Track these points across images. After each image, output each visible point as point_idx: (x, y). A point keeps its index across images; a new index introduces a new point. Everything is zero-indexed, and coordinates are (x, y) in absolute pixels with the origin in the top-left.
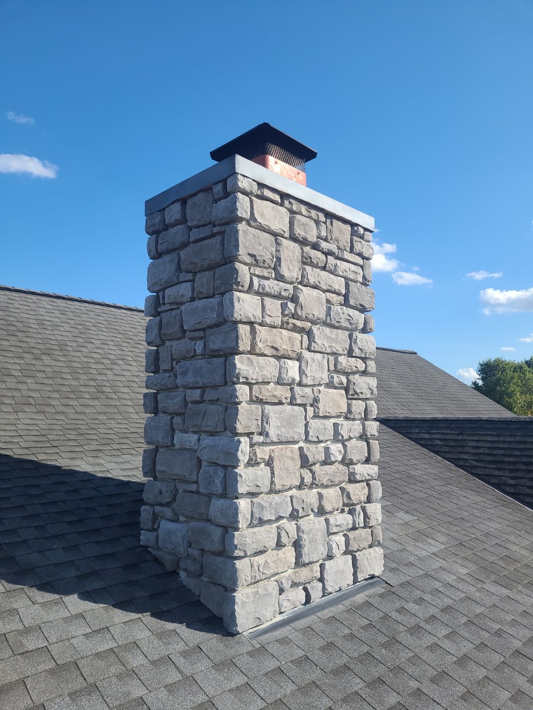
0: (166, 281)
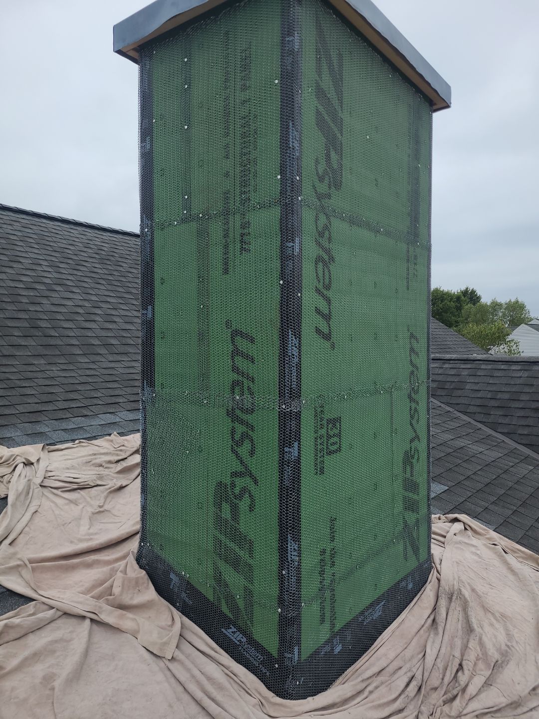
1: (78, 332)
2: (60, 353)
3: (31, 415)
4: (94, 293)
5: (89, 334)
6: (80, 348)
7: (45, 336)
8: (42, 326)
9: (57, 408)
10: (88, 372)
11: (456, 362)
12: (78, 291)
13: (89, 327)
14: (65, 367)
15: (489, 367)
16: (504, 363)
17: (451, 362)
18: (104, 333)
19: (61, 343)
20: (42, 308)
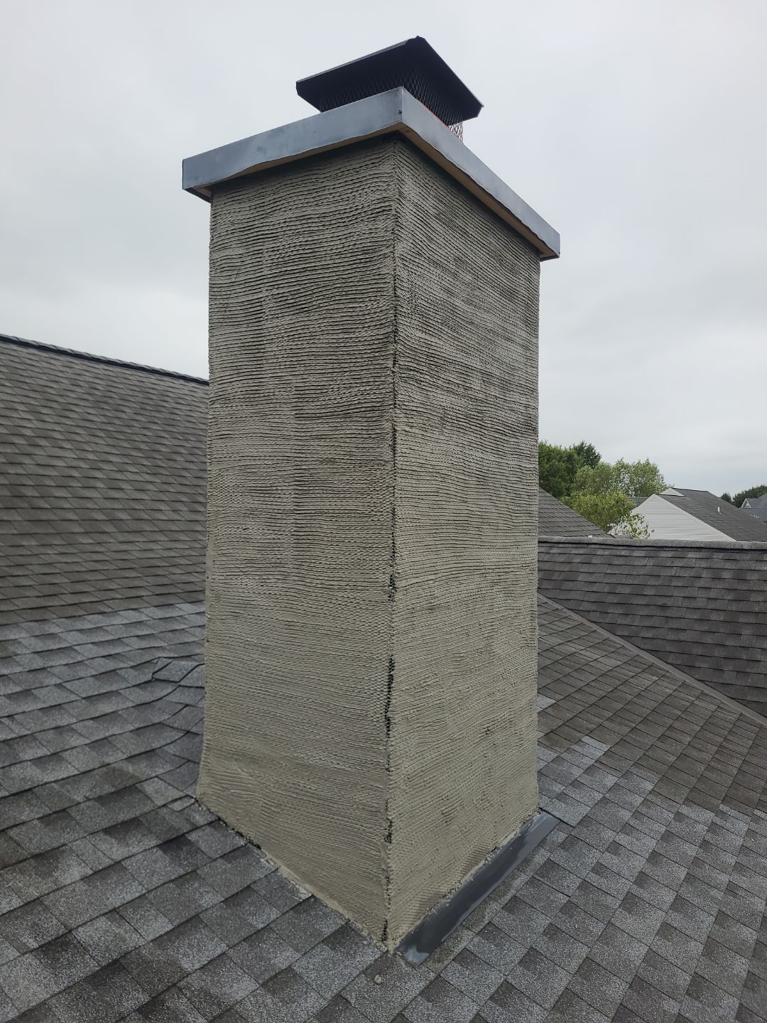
1: (75, 503)
2: (55, 532)
3: (35, 612)
4: (91, 450)
5: (90, 505)
6: (80, 524)
7: (32, 508)
8: (28, 494)
9: (66, 604)
10: (95, 557)
11: (567, 545)
12: (69, 446)
13: (88, 496)
14: (63, 550)
15: (607, 552)
16: (625, 548)
17: (561, 545)
18: (108, 504)
19: (54, 517)
20: (25, 470)
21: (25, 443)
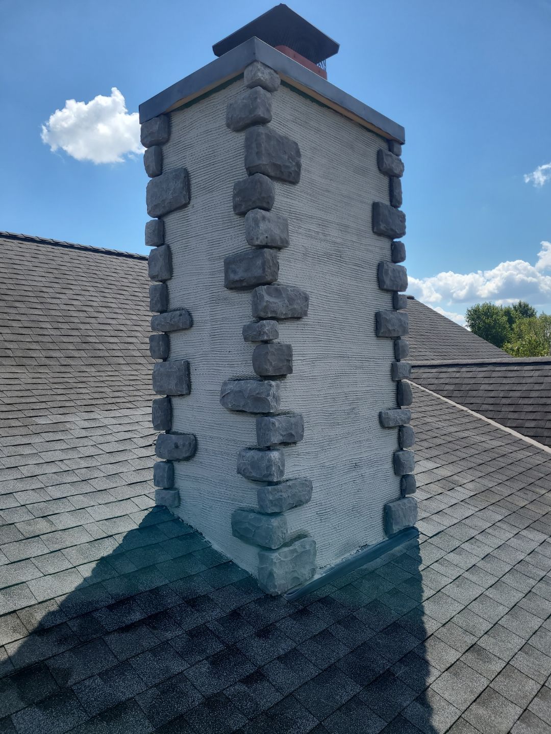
0: (170, 202)
2: (107, 363)
3: (87, 407)
4: (135, 314)
5: (131, 348)
6: (124, 359)
7: (94, 350)
8: (92, 341)
9: (107, 403)
10: (131, 377)
12: (121, 312)
13: (131, 342)
14: (111, 374)
19: (107, 355)
20: (91, 327)
21: (93, 310)
